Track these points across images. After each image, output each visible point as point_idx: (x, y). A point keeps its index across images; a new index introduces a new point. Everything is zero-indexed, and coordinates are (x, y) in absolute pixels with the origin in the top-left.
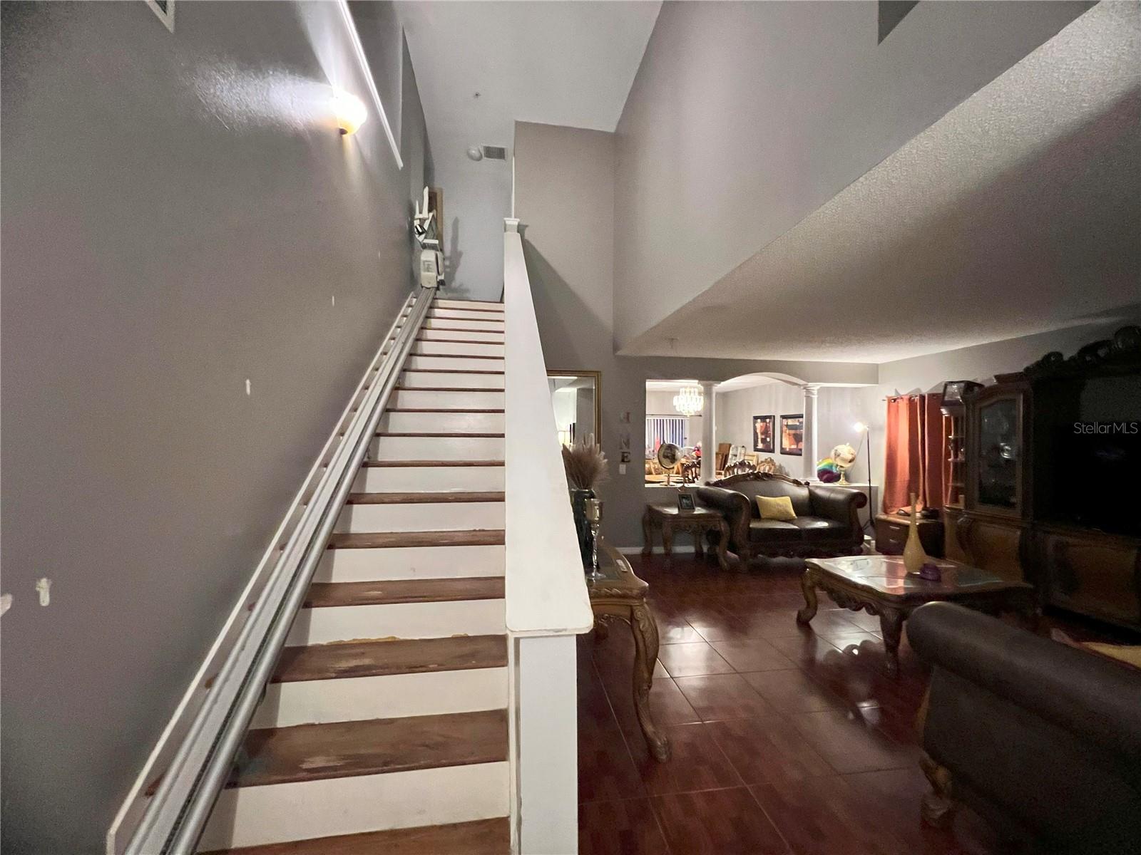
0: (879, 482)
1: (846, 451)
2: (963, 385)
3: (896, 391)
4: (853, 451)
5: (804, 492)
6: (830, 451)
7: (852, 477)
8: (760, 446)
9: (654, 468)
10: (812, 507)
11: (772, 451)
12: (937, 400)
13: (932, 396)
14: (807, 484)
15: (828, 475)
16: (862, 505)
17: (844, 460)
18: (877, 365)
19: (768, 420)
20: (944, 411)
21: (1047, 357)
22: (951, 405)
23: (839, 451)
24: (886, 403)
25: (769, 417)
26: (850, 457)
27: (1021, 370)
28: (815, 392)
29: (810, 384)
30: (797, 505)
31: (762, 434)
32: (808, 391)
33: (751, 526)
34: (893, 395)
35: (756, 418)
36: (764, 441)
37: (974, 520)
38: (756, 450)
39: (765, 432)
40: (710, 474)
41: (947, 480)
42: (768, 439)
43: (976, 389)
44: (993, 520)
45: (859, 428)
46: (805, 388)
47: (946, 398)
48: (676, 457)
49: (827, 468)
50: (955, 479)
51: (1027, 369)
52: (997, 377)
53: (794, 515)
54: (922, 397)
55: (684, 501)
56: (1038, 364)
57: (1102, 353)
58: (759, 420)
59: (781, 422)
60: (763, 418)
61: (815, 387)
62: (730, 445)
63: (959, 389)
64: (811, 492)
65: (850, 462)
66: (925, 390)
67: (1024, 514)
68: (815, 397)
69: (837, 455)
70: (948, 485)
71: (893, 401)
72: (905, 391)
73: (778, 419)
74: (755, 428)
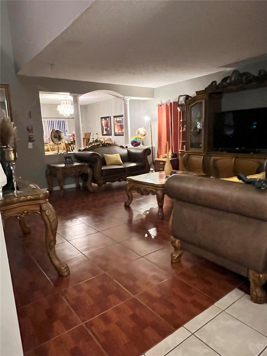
0: (155, 145)
1: (142, 130)
2: (185, 96)
3: (162, 102)
4: (145, 131)
5: (125, 151)
6: (136, 131)
7: (145, 143)
8: (105, 133)
9: (50, 148)
10: (129, 157)
11: (111, 135)
12: (176, 104)
13: (174, 103)
14: (127, 147)
15: (135, 144)
16: (149, 154)
17: (141, 135)
18: (154, 88)
19: (108, 119)
20: (179, 109)
21: (212, 83)
22: (181, 106)
23: (140, 131)
24: (157, 107)
25: (108, 117)
26: (144, 133)
27: (204, 89)
28: (128, 102)
29: (126, 97)
30: (122, 157)
31: (105, 126)
32: (125, 101)
33: (102, 169)
34: (160, 103)
35: (102, 118)
36: (106, 130)
37: (190, 155)
38: (103, 135)
39: (107, 125)
40: (80, 146)
41: (180, 140)
42: (108, 129)
43: (190, 99)
44: (195, 154)
45: (147, 119)
46: (123, 99)
47: (179, 103)
48: (61, 137)
49: (135, 140)
50: (183, 140)
51: (206, 89)
52: (196, 92)
53: (121, 162)
54: (171, 104)
55: (68, 159)
56: (209, 86)
57: (228, 81)
58: (103, 119)
59: (114, 120)
60: (105, 118)
61: (128, 99)
62: (90, 133)
63: (184, 98)
64: (128, 151)
65: (144, 136)
66: (172, 101)
67: (204, 151)
68: (128, 104)
69: (139, 133)
70: (180, 141)
71: (160, 106)
72: (164, 102)
73: (112, 118)
74: (102, 123)
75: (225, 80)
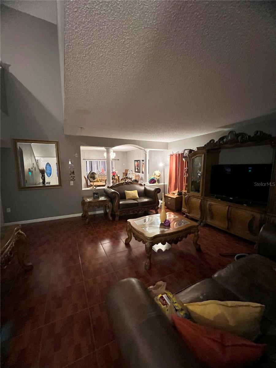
0: (167, 183)
1: (157, 173)
2: (189, 150)
3: (173, 153)
4: (160, 173)
5: (142, 188)
8: (136, 170)
10: (145, 193)
11: (140, 172)
12: (182, 156)
13: (182, 154)
14: (145, 185)
16: (159, 192)
17: (157, 176)
18: (168, 143)
19: (138, 162)
20: (184, 159)
21: (211, 141)
22: (185, 157)
23: (155, 173)
24: (170, 156)
25: (138, 161)
26: (159, 175)
27: (204, 146)
28: (148, 152)
29: (146, 149)
30: (140, 194)
31: (137, 166)
32: (145, 152)
33: (121, 203)
34: (172, 153)
35: (135, 161)
36: (137, 169)
37: (190, 197)
38: (135, 172)
39: (138, 166)
40: (109, 183)
42: (139, 168)
43: (193, 152)
44: (194, 197)
45: (161, 165)
46: (144, 151)
47: (184, 155)
48: (95, 178)
51: (205, 145)
52: (197, 148)
53: (138, 197)
54: (179, 154)
55: (95, 195)
56: (208, 143)
57: (225, 140)
58: (136, 162)
59: (142, 162)
60: (137, 161)
61: (148, 150)
62: (128, 170)
63: (188, 151)
64: (145, 187)
65: (159, 176)
66: (180, 153)
67: (202, 195)
68: (148, 154)
69: (155, 174)
70: (185, 184)
71: (171, 155)
72: (175, 153)
73: (141, 161)
74: (135, 164)
75: (222, 139)
